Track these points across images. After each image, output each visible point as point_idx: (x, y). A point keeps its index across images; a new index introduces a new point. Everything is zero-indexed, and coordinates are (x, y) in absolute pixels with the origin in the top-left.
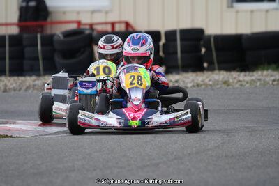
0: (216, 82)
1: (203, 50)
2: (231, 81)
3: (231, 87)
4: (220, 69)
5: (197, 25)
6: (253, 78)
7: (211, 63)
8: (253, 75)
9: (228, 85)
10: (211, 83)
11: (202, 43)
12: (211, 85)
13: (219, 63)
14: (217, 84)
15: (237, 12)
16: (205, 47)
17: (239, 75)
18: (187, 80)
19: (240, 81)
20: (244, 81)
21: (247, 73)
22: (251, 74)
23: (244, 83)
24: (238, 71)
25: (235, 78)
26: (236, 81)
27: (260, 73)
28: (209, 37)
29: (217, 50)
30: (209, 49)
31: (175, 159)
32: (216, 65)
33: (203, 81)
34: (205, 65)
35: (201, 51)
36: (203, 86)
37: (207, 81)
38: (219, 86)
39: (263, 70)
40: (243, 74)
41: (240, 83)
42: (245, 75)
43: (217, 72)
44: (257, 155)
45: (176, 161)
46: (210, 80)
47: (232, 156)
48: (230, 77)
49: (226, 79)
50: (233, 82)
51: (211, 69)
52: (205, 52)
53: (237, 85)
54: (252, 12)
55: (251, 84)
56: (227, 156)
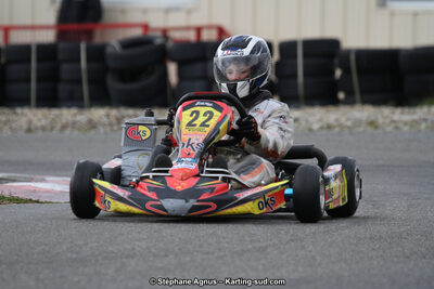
0: (358, 123)
1: (338, 73)
2: (380, 120)
3: (379, 131)
4: (364, 102)
5: (330, 33)
6: (415, 117)
7: (350, 93)
8: (414, 113)
9: (376, 127)
10: (349, 123)
11: (336, 61)
12: (349, 128)
13: (363, 92)
14: (360, 126)
15: (392, 14)
16: (341, 67)
17: (393, 113)
18: (311, 119)
19: (393, 121)
20: (401, 121)
21: (406, 110)
22: (412, 110)
23: (400, 125)
24: (392, 105)
25: (387, 117)
26: (388, 121)
27: (425, 109)
28: (348, 52)
29: (360, 72)
30: (347, 71)
31: (293, 240)
32: (358, 96)
33: (337, 120)
34: (341, 96)
35: (334, 73)
36: (337, 129)
37: (343, 120)
38: (362, 129)
39: (431, 104)
40: (399, 110)
41: (393, 125)
42: (402, 113)
43: (358, 107)
44: (419, 237)
45: (292, 244)
46: (348, 120)
47: (381, 237)
48: (379, 116)
49: (372, 118)
50: (384, 123)
51: (350, 101)
52: (342, 76)
53: (390, 128)
54: (416, 14)
55: (411, 126)
56: (372, 238)
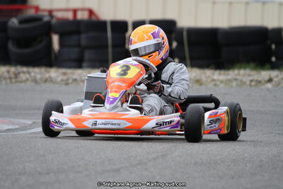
1: (174, 45)
2: (204, 79)
3: (203, 87)
4: (193, 66)
5: (169, 16)
6: (229, 77)
7: (182, 59)
8: (228, 75)
9: (201, 84)
11: (173, 36)
13: (191, 59)
16: (176, 40)
17: (213, 74)
19: (213, 80)
20: (219, 80)
21: (222, 72)
22: (227, 72)
23: (218, 83)
24: (212, 69)
25: (209, 77)
26: (209, 80)
27: (236, 71)
28: (181, 30)
29: (190, 44)
30: (180, 43)
32: (188, 61)
35: (171, 44)
39: (240, 68)
40: (217, 72)
41: (214, 82)
42: (220, 74)
44: (229, 163)
47: (202, 163)
48: (203, 76)
49: (198, 78)
50: (207, 81)
52: (177, 47)
53: (211, 85)
54: (231, 3)
55: (226, 83)
56: (196, 164)
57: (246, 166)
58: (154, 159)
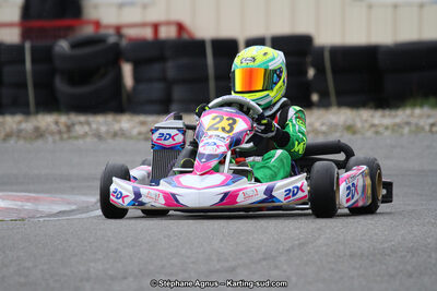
0: (333, 127)
1: (311, 73)
2: (359, 125)
3: (358, 136)
4: (341, 104)
5: (301, 28)
6: (398, 120)
7: (324, 95)
8: (396, 116)
9: (354, 133)
10: (324, 128)
11: (309, 59)
13: (339, 93)
14: (336, 132)
15: (370, 7)
16: (314, 66)
17: (372, 116)
19: (373, 126)
20: (381, 125)
21: (387, 112)
22: (393, 112)
23: (381, 129)
24: (371, 108)
25: (366, 121)
26: (367, 125)
27: (408, 111)
28: (321, 50)
29: (334, 72)
30: (320, 70)
31: (264, 259)
32: (333, 98)
33: (311, 125)
34: (315, 97)
35: (306, 72)
37: (317, 125)
38: (338, 134)
39: (414, 106)
40: (379, 113)
41: (373, 129)
42: (383, 116)
43: (334, 110)
45: (264, 263)
46: (323, 124)
47: (362, 254)
48: (357, 119)
49: (350, 122)
50: (363, 127)
51: (325, 103)
52: (315, 76)
53: (369, 134)
54: (395, 6)
55: (393, 130)
56: (352, 256)
57: (430, 257)
58: (288, 250)
